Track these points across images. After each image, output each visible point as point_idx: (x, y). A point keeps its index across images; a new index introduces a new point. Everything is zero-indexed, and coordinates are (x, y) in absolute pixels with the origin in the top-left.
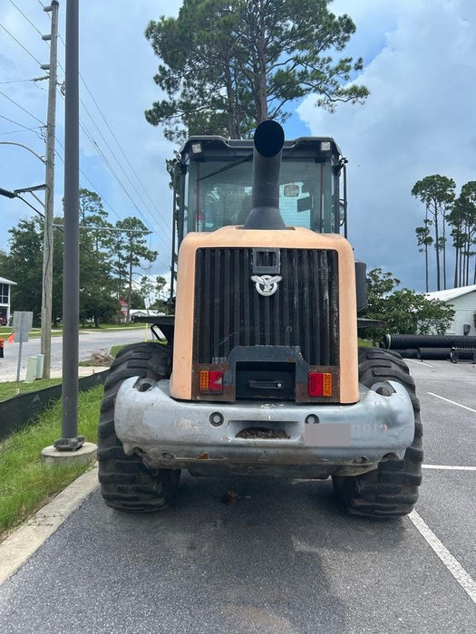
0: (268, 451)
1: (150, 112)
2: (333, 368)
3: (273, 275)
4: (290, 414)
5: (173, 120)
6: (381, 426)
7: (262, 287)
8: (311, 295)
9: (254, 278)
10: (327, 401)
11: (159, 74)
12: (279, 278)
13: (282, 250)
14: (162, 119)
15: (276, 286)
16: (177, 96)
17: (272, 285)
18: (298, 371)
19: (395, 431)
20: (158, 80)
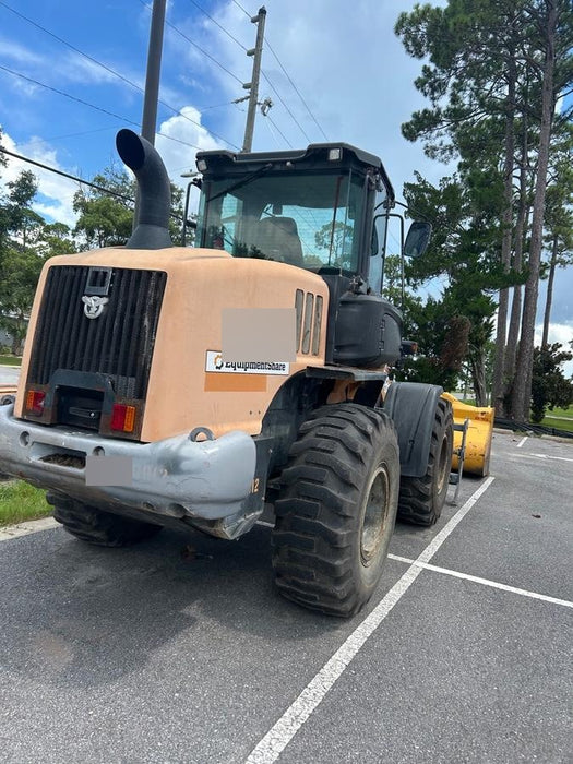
0: (65, 478)
1: (407, 126)
2: (138, 402)
3: (101, 296)
4: (81, 443)
5: (434, 134)
6: (161, 471)
7: (89, 308)
8: (132, 321)
9: (84, 298)
10: (127, 437)
11: (421, 76)
12: (105, 300)
13: (114, 270)
14: (422, 132)
15: (101, 307)
16: (444, 102)
17: (98, 307)
18: (106, 401)
19: (176, 479)
20: (419, 84)
